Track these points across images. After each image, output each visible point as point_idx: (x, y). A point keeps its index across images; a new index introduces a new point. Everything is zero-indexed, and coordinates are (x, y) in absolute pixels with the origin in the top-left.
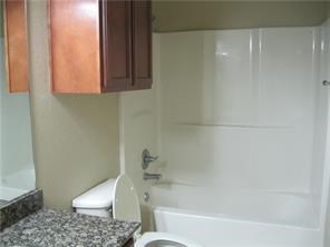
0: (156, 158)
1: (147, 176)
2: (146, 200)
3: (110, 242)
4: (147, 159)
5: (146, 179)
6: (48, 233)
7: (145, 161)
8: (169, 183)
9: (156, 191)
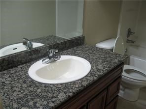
0: (134, 33)
1: (128, 41)
2: (126, 52)
3: (114, 61)
4: (129, 33)
5: (127, 42)
6: (86, 54)
7: (128, 34)
8: (138, 46)
9: (131, 49)
